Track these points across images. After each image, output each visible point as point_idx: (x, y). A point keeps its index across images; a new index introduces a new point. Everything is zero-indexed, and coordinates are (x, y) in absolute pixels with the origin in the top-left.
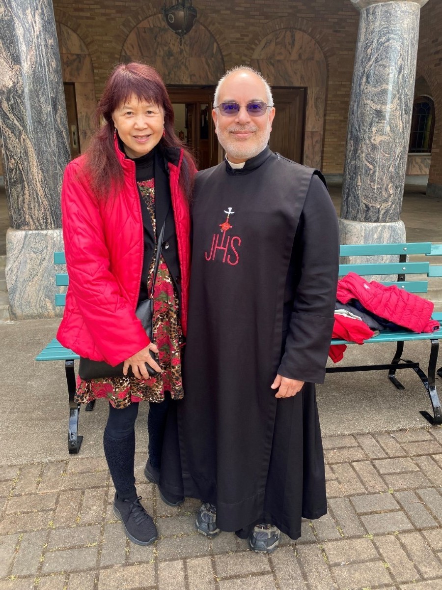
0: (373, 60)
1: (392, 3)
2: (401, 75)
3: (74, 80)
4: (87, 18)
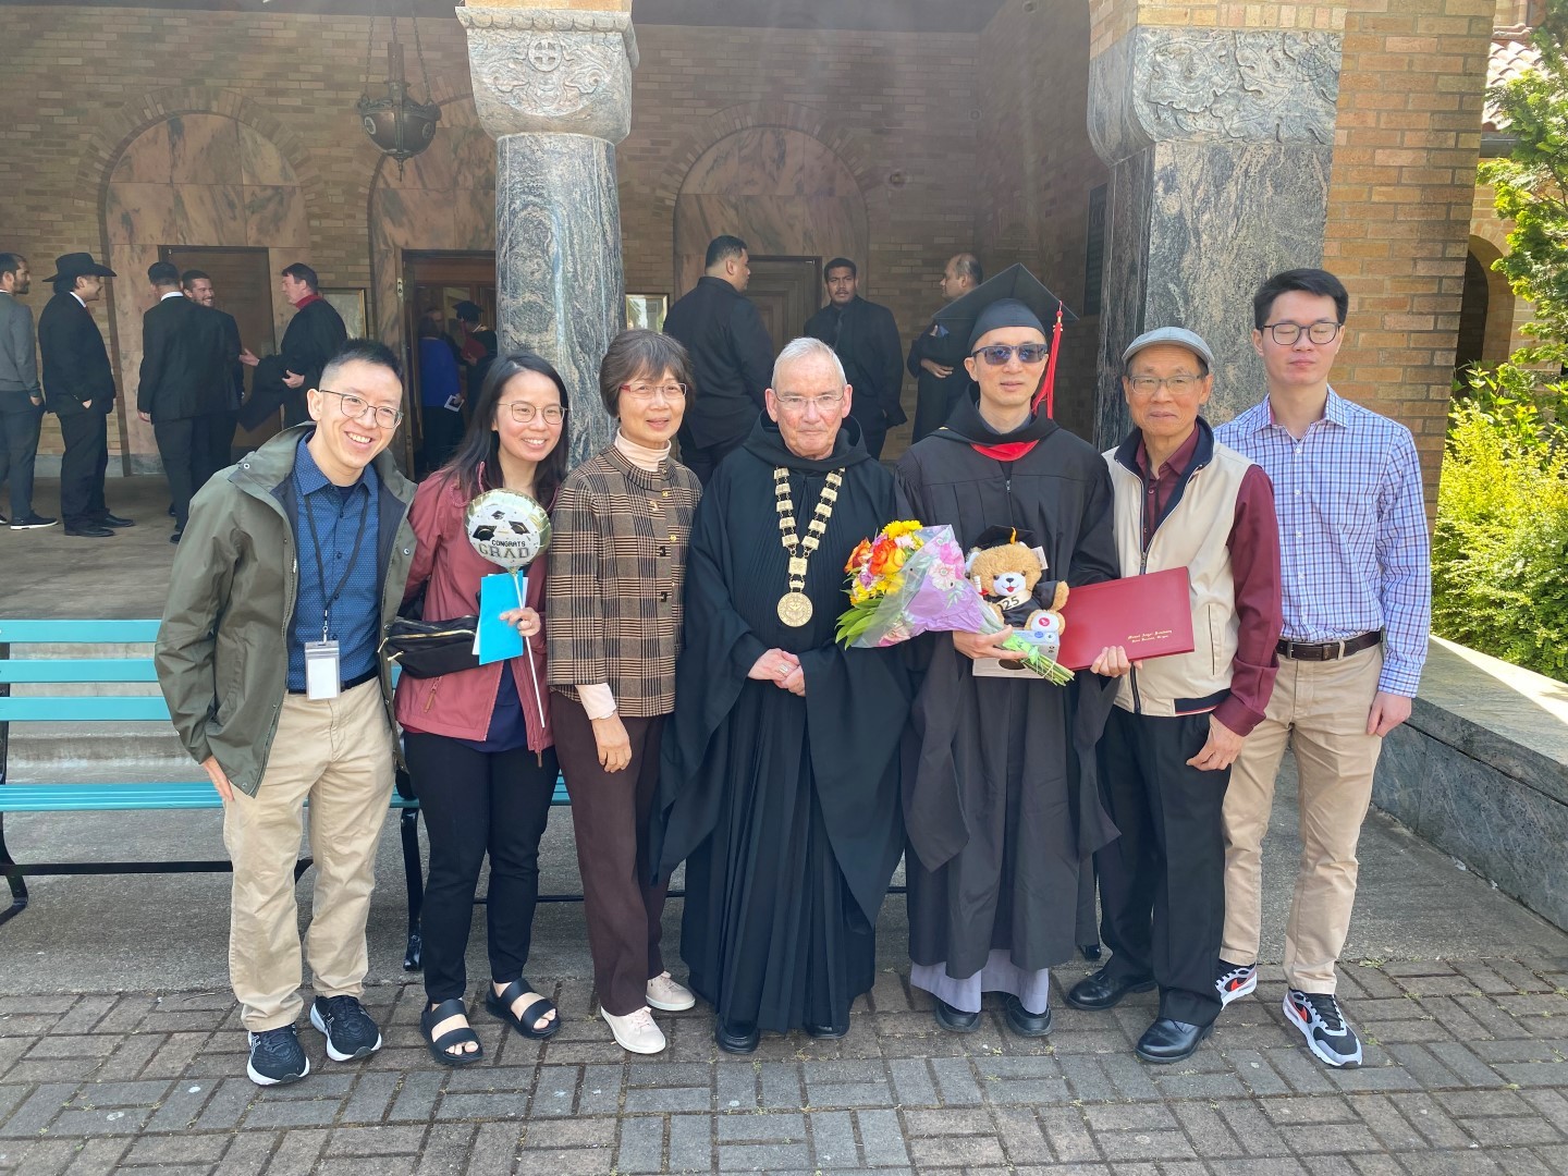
0: (507, 244)
1: (524, 137)
3: (266, 242)
4: (297, 110)
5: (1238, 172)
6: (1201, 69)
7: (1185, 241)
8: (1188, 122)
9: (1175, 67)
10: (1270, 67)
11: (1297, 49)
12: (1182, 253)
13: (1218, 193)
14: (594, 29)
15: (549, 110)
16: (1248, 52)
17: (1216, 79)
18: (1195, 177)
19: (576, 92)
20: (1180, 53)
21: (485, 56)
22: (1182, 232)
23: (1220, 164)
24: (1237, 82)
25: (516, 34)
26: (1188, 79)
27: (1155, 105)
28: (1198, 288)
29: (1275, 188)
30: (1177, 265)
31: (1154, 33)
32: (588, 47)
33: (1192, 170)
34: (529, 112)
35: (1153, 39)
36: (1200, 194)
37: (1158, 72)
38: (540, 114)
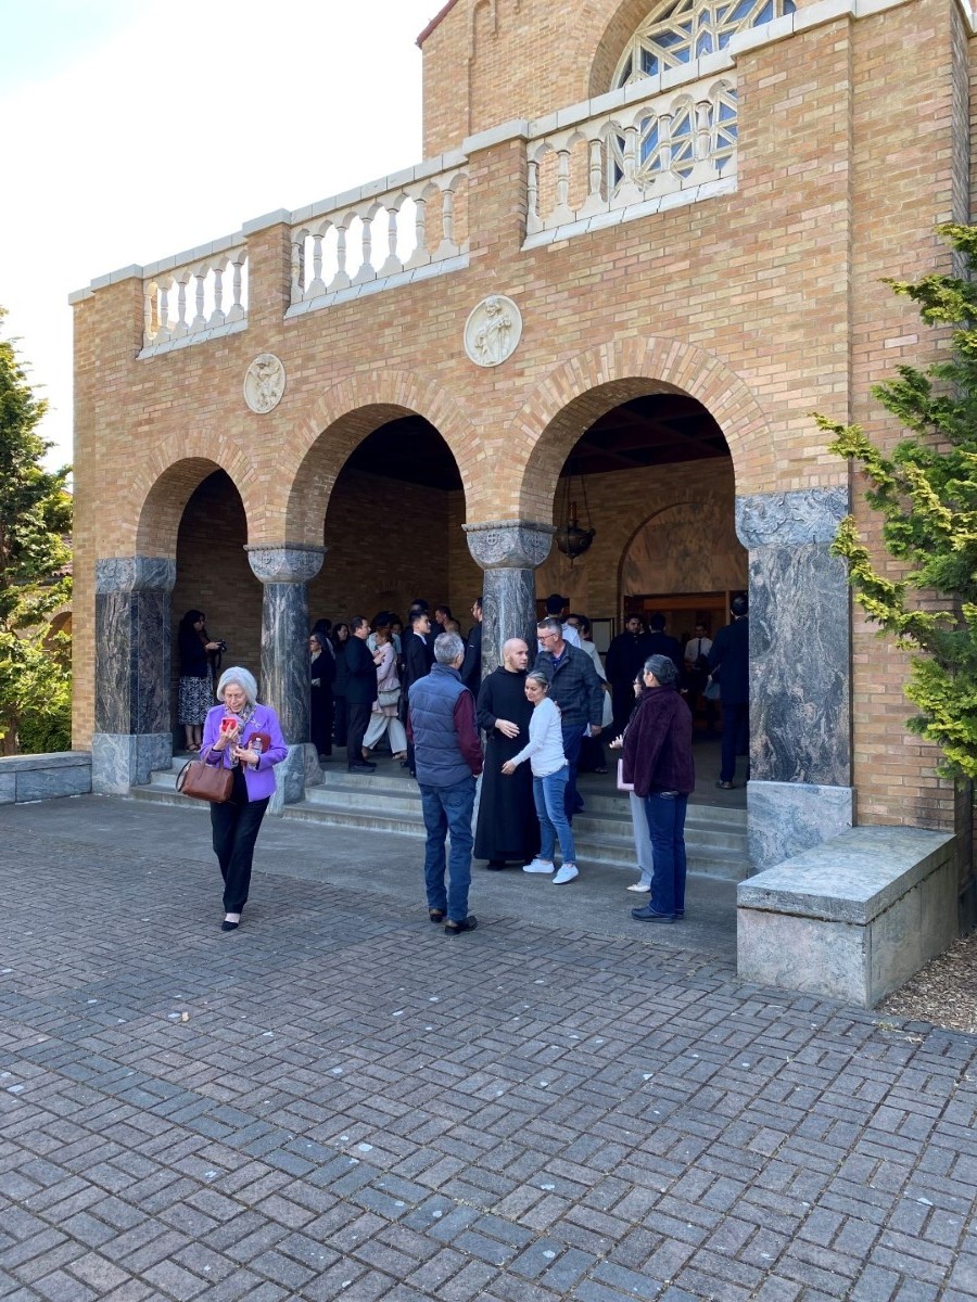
1: (488, 571)
5: (794, 562)
6: (769, 513)
7: (768, 599)
8: (766, 539)
9: (756, 513)
10: (807, 508)
11: (821, 497)
12: (766, 605)
13: (784, 573)
14: (510, 526)
16: (794, 501)
17: (778, 516)
18: (770, 566)
19: (503, 552)
20: (758, 506)
21: (472, 541)
22: (766, 595)
23: (784, 558)
24: (789, 517)
25: (483, 532)
26: (763, 518)
27: (746, 532)
28: (777, 623)
29: (816, 568)
30: (764, 611)
31: (744, 498)
32: (507, 534)
33: (769, 563)
34: (487, 562)
35: (744, 501)
36: (774, 574)
37: (747, 517)
38: (490, 562)
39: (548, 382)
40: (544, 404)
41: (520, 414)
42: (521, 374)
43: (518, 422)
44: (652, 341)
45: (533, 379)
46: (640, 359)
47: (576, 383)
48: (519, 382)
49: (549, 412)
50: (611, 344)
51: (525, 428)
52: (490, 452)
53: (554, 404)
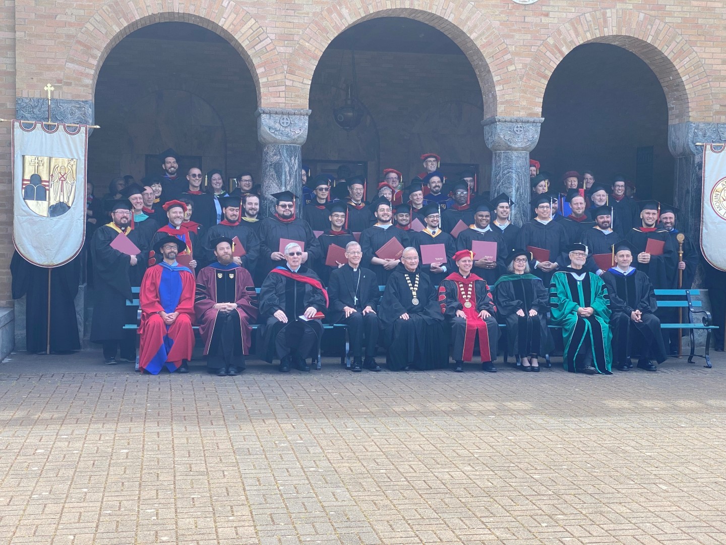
0: (500, 183)
1: (509, 152)
2: (518, 193)
6: (708, 134)
9: (700, 133)
14: (534, 122)
15: (519, 145)
16: (722, 129)
17: (713, 137)
19: (527, 140)
20: (702, 129)
21: (501, 130)
24: (719, 138)
25: (511, 124)
26: (705, 137)
31: (694, 124)
32: (531, 127)
34: (513, 145)
35: (694, 125)
37: (695, 134)
38: (516, 146)
39: (567, 25)
40: (564, 40)
41: (545, 44)
42: (547, 15)
43: (543, 49)
44: (642, 16)
45: (556, 21)
46: (634, 26)
47: (588, 31)
48: (545, 20)
49: (568, 47)
50: (614, 11)
51: (548, 54)
52: (520, 66)
53: (572, 42)
